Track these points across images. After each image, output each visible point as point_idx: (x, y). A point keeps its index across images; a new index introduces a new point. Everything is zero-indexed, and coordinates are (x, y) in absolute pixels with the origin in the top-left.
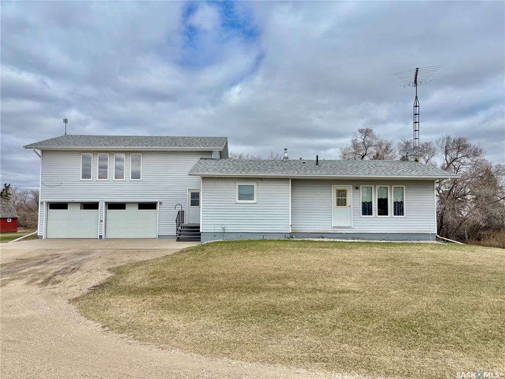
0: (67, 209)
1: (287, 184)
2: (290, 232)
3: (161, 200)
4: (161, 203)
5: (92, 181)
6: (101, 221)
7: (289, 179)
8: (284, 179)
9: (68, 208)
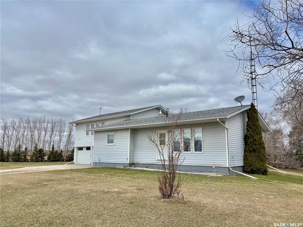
1: (127, 132)
2: (128, 163)
7: (128, 129)
8: (126, 129)
9: (83, 150)
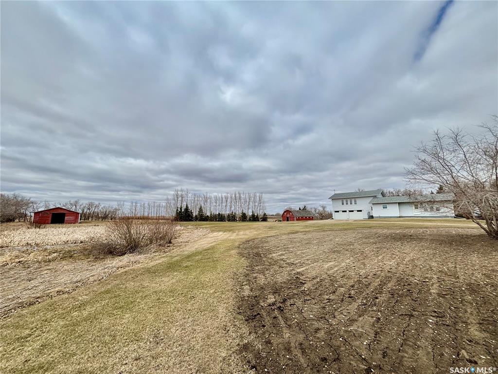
2: (399, 216)
4: (363, 210)
5: (344, 206)
6: (350, 215)
8: (396, 203)
9: (339, 212)
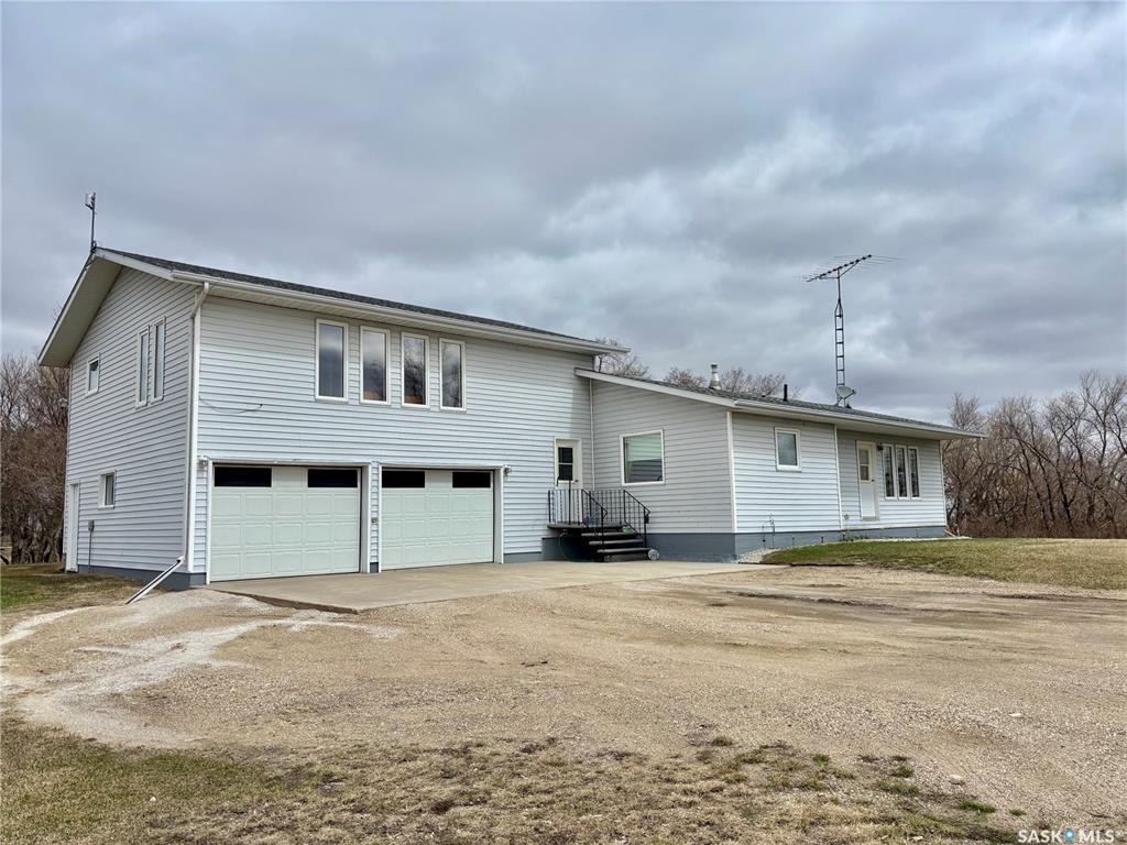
0: (270, 486)
1: (830, 436)
2: (841, 529)
3: (508, 463)
4: (506, 471)
5: (346, 403)
6: (374, 521)
7: (834, 425)
9: (273, 483)
